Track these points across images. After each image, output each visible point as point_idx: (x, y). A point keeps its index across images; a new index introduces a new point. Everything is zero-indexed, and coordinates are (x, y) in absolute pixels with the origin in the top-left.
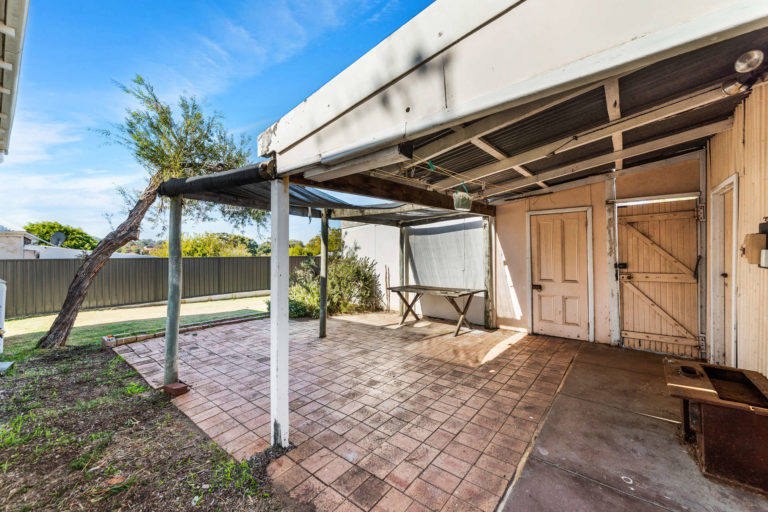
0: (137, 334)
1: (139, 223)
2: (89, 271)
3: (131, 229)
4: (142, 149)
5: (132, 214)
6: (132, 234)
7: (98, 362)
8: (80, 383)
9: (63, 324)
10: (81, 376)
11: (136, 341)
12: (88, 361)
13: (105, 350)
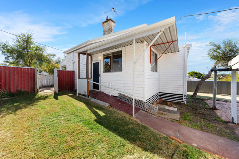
0: (209, 99)
1: (211, 74)
2: (200, 84)
3: (209, 76)
4: (211, 57)
5: (209, 72)
6: (209, 77)
7: (201, 101)
8: (197, 103)
9: (195, 94)
10: (198, 102)
11: (209, 100)
12: (199, 100)
13: (203, 100)
